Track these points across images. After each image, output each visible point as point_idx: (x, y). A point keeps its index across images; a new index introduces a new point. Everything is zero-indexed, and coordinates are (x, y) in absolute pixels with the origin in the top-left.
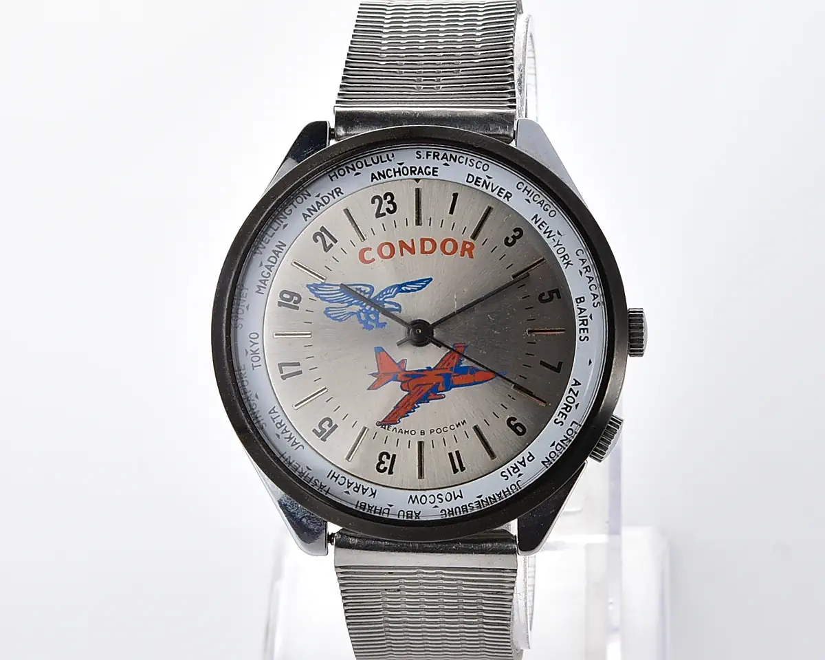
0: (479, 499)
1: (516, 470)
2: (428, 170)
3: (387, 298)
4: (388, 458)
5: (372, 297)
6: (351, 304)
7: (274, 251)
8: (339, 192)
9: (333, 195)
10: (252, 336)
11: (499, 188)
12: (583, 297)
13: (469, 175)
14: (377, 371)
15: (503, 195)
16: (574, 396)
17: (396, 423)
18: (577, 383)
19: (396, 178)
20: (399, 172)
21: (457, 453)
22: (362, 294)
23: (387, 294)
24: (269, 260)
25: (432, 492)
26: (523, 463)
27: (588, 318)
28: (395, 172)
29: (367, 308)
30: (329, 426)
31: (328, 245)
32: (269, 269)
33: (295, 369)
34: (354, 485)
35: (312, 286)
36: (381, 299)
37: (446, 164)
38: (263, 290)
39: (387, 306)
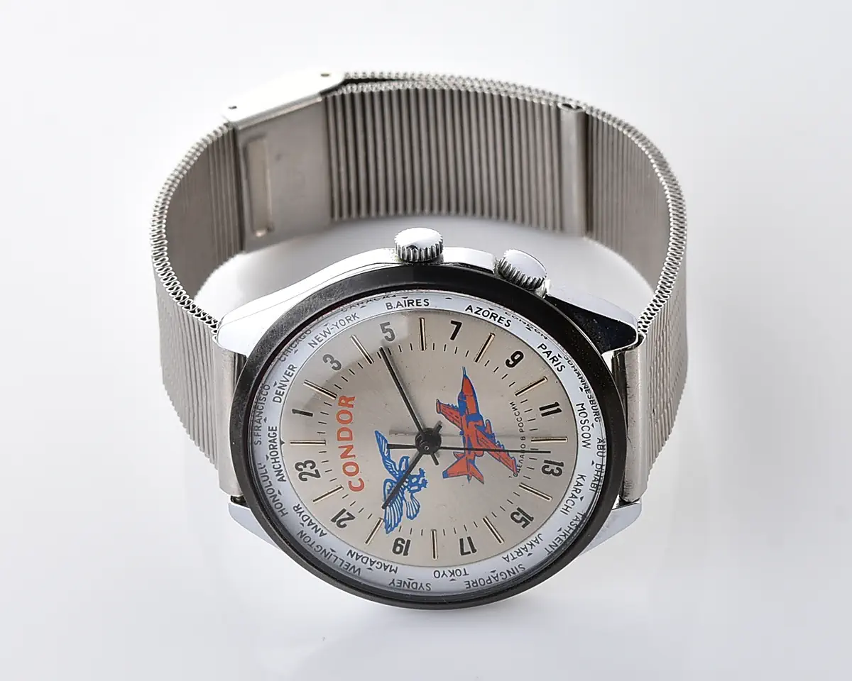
0: (584, 390)
1: (555, 359)
2: (271, 435)
3: (396, 469)
4: (548, 467)
5: (395, 480)
6: (403, 498)
7: (357, 559)
8: (298, 507)
9: (301, 513)
10: (437, 576)
11: (286, 376)
12: (387, 304)
13: (274, 401)
14: (466, 476)
15: (292, 372)
16: (482, 311)
17: (515, 460)
18: (470, 308)
19: (281, 461)
20: (275, 459)
21: (541, 409)
22: (393, 489)
23: (392, 469)
24: (366, 563)
25: (579, 429)
26: (549, 353)
27: (406, 300)
28: (276, 462)
29: (406, 484)
30: (518, 514)
31: (348, 516)
32: (374, 562)
33: (466, 543)
34: (574, 493)
35: (387, 530)
36: (397, 473)
37: (265, 420)
38: (394, 568)
39: (403, 468)
